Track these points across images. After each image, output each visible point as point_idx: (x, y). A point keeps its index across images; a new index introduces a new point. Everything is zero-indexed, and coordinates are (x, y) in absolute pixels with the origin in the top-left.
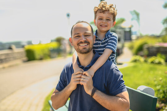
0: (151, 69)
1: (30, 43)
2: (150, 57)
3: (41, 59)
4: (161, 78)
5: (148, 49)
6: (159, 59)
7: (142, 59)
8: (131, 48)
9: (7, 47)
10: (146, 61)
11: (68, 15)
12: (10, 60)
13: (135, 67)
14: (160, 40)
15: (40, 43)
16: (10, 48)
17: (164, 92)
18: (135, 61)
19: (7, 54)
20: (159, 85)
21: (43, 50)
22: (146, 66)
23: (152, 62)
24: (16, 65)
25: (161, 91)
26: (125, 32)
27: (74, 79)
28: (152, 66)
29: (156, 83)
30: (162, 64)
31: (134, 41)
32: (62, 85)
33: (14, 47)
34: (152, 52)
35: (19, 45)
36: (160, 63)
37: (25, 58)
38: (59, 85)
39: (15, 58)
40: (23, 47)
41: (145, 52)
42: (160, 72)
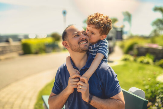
0: (140, 69)
1: (26, 37)
2: (139, 57)
3: (37, 53)
4: (149, 79)
5: (138, 49)
6: (148, 59)
7: (132, 58)
8: (122, 47)
9: (5, 40)
10: (135, 60)
11: (64, 13)
12: (6, 53)
13: (125, 66)
14: (149, 41)
15: (36, 38)
16: (7, 41)
17: (152, 92)
18: (125, 60)
19: (4, 47)
20: (147, 85)
21: (38, 45)
22: (136, 65)
23: (141, 62)
24: (12, 58)
25: (149, 91)
26: (117, 32)
27: (71, 82)
28: (141, 65)
29: (144, 82)
30: (150, 64)
31: (125, 41)
32: (58, 88)
33: (11, 40)
34: (142, 52)
35: (16, 38)
36: (148, 63)
37: (21, 52)
38: (54, 87)
39: (11, 51)
40: (20, 40)
41: (135, 51)
42: (148, 72)
